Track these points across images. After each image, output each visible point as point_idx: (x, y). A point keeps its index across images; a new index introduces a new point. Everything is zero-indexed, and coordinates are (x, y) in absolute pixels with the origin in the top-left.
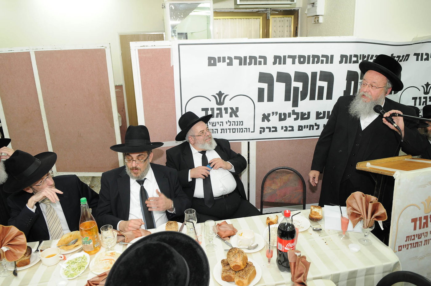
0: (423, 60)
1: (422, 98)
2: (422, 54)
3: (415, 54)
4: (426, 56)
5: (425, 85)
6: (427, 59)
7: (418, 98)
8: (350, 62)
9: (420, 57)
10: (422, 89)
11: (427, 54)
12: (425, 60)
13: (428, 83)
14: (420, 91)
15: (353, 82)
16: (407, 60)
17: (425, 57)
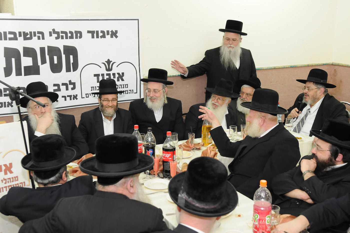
0: (99, 37)
1: (105, 75)
2: (97, 32)
3: (89, 32)
4: (102, 34)
5: (106, 62)
6: (104, 36)
7: (100, 75)
8: (6, 39)
9: (95, 35)
10: (103, 66)
11: (102, 32)
12: (101, 37)
13: (109, 60)
14: (101, 68)
15: (13, 60)
16: (81, 37)
17: (100, 34)
